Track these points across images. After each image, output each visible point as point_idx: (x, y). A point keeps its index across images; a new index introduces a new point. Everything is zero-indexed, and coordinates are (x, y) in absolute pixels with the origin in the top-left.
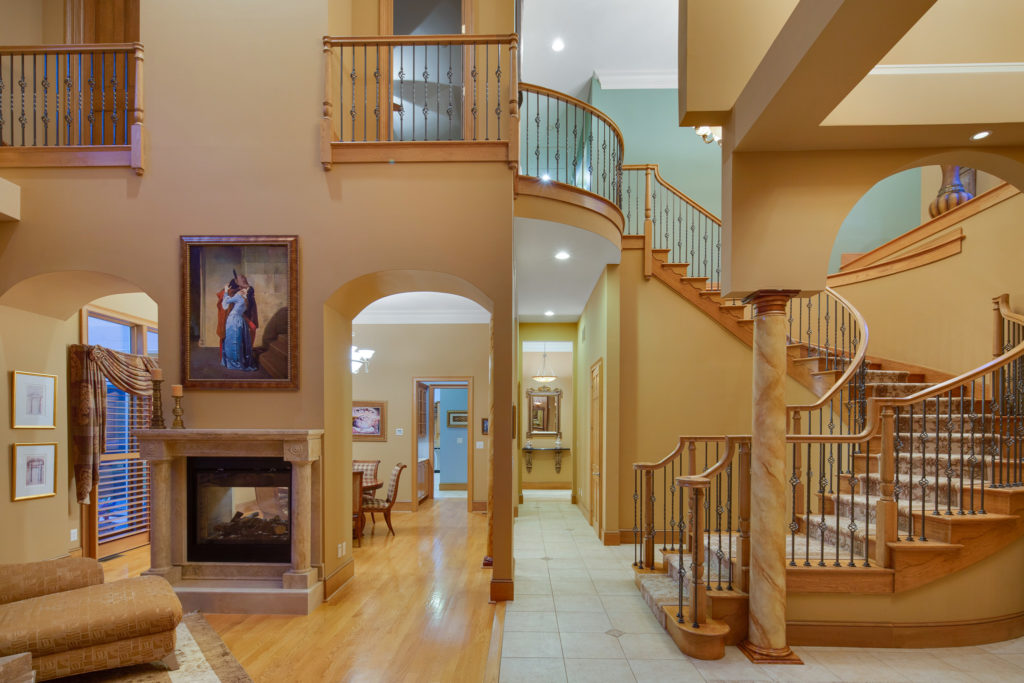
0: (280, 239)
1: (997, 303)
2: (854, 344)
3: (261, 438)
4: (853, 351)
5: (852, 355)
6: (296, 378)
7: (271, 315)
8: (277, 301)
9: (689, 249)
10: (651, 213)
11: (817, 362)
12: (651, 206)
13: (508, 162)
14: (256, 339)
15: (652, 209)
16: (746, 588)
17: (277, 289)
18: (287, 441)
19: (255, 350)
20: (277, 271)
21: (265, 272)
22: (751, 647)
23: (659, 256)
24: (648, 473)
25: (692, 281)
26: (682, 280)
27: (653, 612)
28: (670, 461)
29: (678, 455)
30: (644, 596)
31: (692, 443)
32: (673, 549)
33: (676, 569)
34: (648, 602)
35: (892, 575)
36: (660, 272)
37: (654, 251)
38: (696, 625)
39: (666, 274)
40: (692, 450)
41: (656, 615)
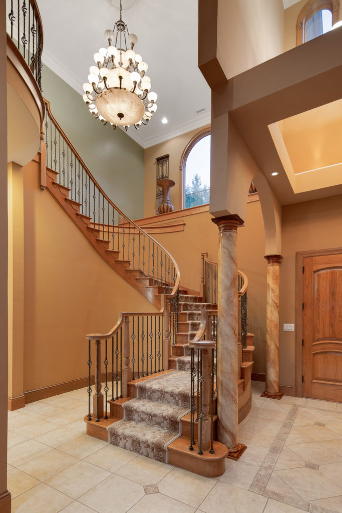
1: (203, 256)
2: (174, 279)
4: (173, 282)
5: (173, 285)
9: (70, 180)
10: (44, 136)
11: (148, 281)
12: (44, 131)
15: (45, 134)
23: (51, 174)
24: (98, 342)
25: (71, 202)
26: (66, 200)
27: (141, 454)
28: (116, 332)
29: (120, 327)
30: (115, 444)
31: (127, 317)
32: (117, 398)
33: (143, 412)
34: (125, 448)
35: (244, 382)
36: (51, 187)
37: (48, 169)
38: (212, 452)
39: (55, 191)
40: (127, 323)
41: (147, 456)
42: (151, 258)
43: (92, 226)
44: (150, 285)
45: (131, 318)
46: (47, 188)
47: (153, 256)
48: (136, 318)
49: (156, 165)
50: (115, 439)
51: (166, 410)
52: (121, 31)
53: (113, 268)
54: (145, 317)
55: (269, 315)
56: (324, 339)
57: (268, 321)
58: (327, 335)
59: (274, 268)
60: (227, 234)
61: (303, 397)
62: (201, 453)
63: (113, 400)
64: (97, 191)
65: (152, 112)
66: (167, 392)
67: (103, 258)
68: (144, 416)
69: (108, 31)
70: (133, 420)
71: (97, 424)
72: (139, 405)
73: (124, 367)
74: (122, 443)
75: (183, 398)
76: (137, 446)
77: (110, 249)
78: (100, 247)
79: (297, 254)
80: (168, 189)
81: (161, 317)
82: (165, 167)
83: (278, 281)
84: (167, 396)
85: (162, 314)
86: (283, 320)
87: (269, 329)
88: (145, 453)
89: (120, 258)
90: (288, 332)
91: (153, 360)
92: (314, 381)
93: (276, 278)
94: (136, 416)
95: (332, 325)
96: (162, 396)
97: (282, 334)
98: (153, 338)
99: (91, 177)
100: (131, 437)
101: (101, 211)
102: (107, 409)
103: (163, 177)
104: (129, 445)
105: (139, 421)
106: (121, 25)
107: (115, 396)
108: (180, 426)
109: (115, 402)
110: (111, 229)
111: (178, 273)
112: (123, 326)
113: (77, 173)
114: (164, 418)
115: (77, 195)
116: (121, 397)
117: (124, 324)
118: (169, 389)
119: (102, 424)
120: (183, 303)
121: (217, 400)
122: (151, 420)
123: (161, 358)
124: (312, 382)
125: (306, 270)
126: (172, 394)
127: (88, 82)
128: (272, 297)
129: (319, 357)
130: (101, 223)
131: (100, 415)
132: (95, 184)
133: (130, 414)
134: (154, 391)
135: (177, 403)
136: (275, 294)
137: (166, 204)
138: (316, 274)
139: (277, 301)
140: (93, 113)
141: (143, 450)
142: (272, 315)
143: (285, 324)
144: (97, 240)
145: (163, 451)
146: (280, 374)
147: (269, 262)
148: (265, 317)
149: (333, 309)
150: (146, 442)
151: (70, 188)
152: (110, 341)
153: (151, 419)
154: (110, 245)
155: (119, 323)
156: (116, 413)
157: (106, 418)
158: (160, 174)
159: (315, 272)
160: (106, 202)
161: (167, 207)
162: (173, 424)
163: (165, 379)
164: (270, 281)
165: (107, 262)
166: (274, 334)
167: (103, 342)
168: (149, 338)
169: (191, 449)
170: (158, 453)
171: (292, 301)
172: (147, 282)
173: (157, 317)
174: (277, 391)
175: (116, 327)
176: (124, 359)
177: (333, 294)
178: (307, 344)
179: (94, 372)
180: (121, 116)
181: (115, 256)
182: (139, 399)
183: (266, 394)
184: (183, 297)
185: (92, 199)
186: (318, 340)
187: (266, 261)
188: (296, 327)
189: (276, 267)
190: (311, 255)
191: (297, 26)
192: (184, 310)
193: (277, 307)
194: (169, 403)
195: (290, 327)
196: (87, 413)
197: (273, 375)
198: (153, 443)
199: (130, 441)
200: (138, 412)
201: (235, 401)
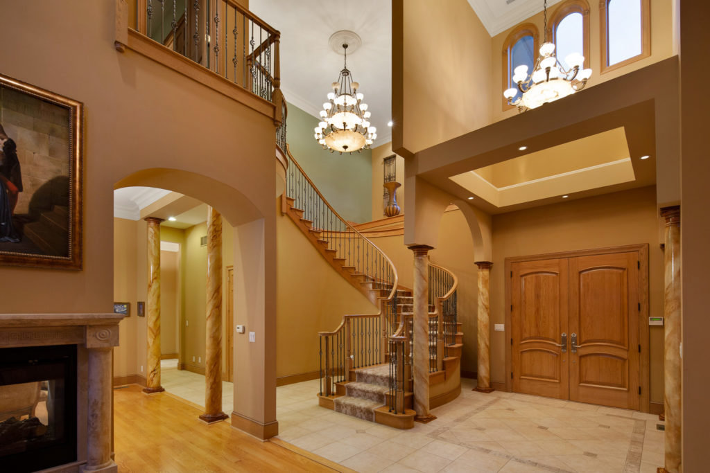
0: (58, 98)
3: (53, 324)
6: (80, 256)
7: (43, 180)
8: (54, 167)
9: (304, 203)
11: (371, 284)
13: (274, 121)
14: (18, 204)
16: (411, 390)
17: (52, 152)
18: (91, 326)
19: (17, 217)
20: (52, 132)
21: (35, 128)
22: (420, 417)
23: (290, 202)
24: (327, 338)
25: (305, 221)
26: (301, 220)
27: (357, 417)
28: (340, 330)
29: (343, 326)
30: (339, 411)
31: (348, 319)
32: (341, 381)
33: (359, 390)
34: (346, 414)
35: (445, 373)
36: (289, 212)
37: (287, 198)
38: (404, 413)
39: (292, 214)
40: (349, 323)
41: (361, 418)
42: (374, 264)
43: (322, 239)
44: (373, 288)
45: (352, 320)
46: (287, 214)
47: (376, 262)
48: (356, 319)
49: (383, 166)
50: (339, 408)
51: (376, 388)
52: (346, 76)
53: (340, 274)
54: (368, 319)
55: (479, 316)
56: (531, 338)
57: (479, 322)
58: (533, 335)
59: (484, 273)
60: (420, 258)
61: (512, 392)
62: (396, 413)
63: (338, 382)
64: (326, 207)
65: (373, 140)
66: (377, 376)
67: (331, 266)
68: (360, 393)
69: (335, 83)
70: (353, 396)
71: (327, 398)
72: (356, 385)
73: (346, 357)
74: (344, 410)
75: (390, 380)
76: (354, 412)
77: (338, 257)
78: (328, 256)
79: (506, 260)
80: (394, 190)
81: (378, 318)
82: (392, 167)
83: (488, 285)
84: (378, 379)
85: (379, 316)
86: (493, 320)
87: (479, 329)
88: (359, 416)
89: (347, 265)
90: (500, 332)
91: (372, 354)
92: (522, 377)
93: (485, 282)
94: (355, 393)
95: (537, 326)
96: (374, 379)
97: (492, 332)
98: (371, 335)
99: (321, 196)
100: (350, 405)
101: (329, 224)
102: (334, 389)
103: (390, 178)
104: (348, 411)
105: (357, 397)
106: (346, 72)
107: (339, 380)
108: (385, 399)
109: (340, 384)
110: (338, 235)
111: (396, 278)
112: (346, 326)
113: (310, 195)
114: (374, 393)
115: (310, 214)
116: (345, 381)
117: (346, 324)
118: (379, 374)
119: (330, 398)
120: (402, 305)
121: (413, 381)
122: (365, 396)
123: (378, 353)
124: (520, 379)
125: (514, 274)
126: (382, 378)
127: (324, 110)
128: (482, 300)
129: (526, 355)
130: (330, 230)
131: (328, 393)
132: (325, 202)
133: (351, 392)
134: (369, 376)
135: (385, 385)
136: (485, 297)
137: (392, 206)
138: (523, 278)
139: (486, 304)
140: (323, 145)
141: (358, 414)
142: (483, 316)
143: (496, 325)
144: (326, 250)
145: (372, 413)
146: (491, 372)
147: (479, 268)
148: (476, 318)
149: (538, 310)
150: (360, 408)
151: (304, 210)
152: (335, 337)
153: (365, 394)
154: (338, 253)
155: (342, 323)
156: (340, 392)
157: (333, 395)
158: (387, 174)
159: (522, 276)
160: (334, 216)
161: (393, 208)
162: (380, 397)
163: (379, 368)
164: (480, 286)
165: (335, 269)
166: (484, 334)
167: (330, 338)
168: (368, 335)
169: (390, 411)
170: (369, 415)
171: (502, 303)
172: (371, 286)
173: (375, 319)
174: (487, 385)
175: (340, 326)
176: (346, 352)
177: (538, 296)
178: (515, 343)
179: (324, 367)
180: (345, 147)
181: (341, 263)
182: (358, 382)
183: (477, 389)
184: (404, 299)
185: (322, 215)
186: (525, 339)
187: (477, 266)
188: (506, 327)
189: (486, 272)
190: (517, 261)
191: (503, 53)
192: (404, 312)
193: (487, 308)
194: (379, 384)
195: (500, 327)
196: (319, 391)
197: (483, 371)
198: (364, 408)
199: (349, 408)
200: (355, 390)
201: (426, 382)
